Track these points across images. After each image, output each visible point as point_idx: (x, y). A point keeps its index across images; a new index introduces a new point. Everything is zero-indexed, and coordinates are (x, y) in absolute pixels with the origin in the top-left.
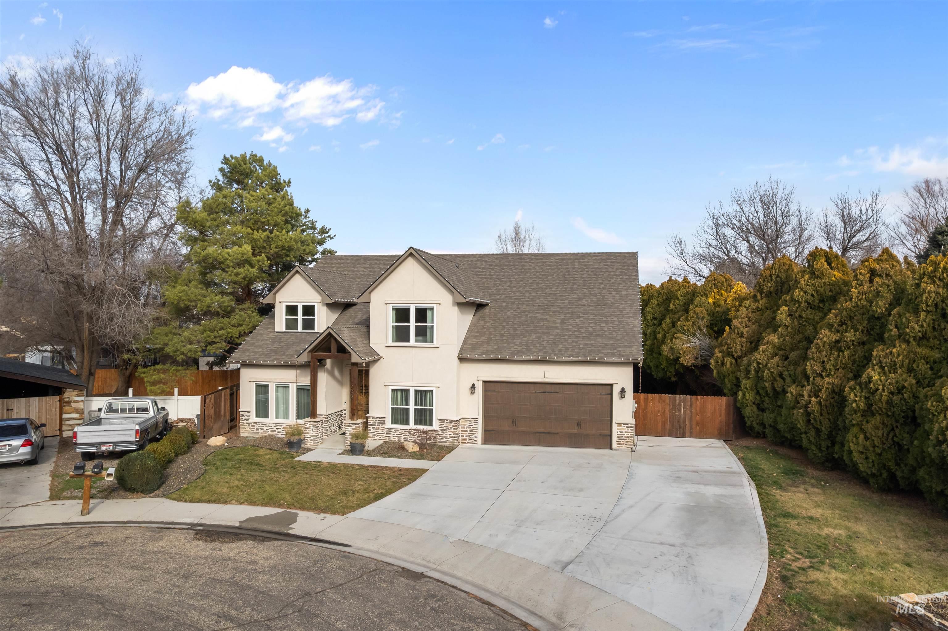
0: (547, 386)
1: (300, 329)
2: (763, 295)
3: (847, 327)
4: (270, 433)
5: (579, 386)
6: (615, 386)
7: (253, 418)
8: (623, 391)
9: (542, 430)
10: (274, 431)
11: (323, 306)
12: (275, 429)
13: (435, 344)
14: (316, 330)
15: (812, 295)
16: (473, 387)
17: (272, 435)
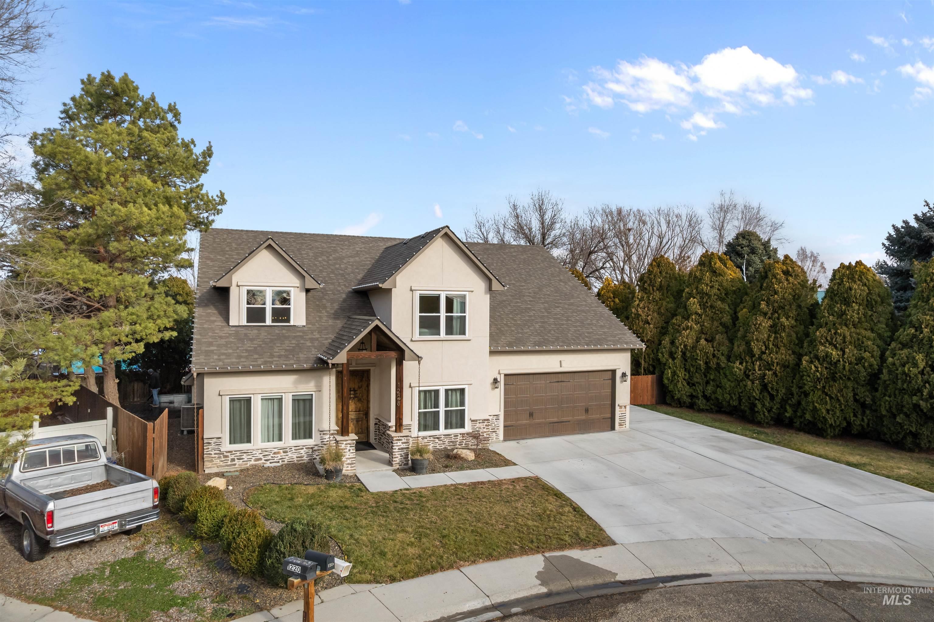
0: (560, 375)
1: (269, 321)
2: (655, 289)
3: (779, 315)
4: (253, 462)
5: (586, 374)
6: (617, 371)
7: (226, 446)
8: (624, 375)
9: (555, 420)
10: (261, 459)
11: (301, 291)
12: (261, 456)
13: (467, 336)
14: (292, 323)
15: (718, 289)
16: (495, 381)
17: (256, 465)
